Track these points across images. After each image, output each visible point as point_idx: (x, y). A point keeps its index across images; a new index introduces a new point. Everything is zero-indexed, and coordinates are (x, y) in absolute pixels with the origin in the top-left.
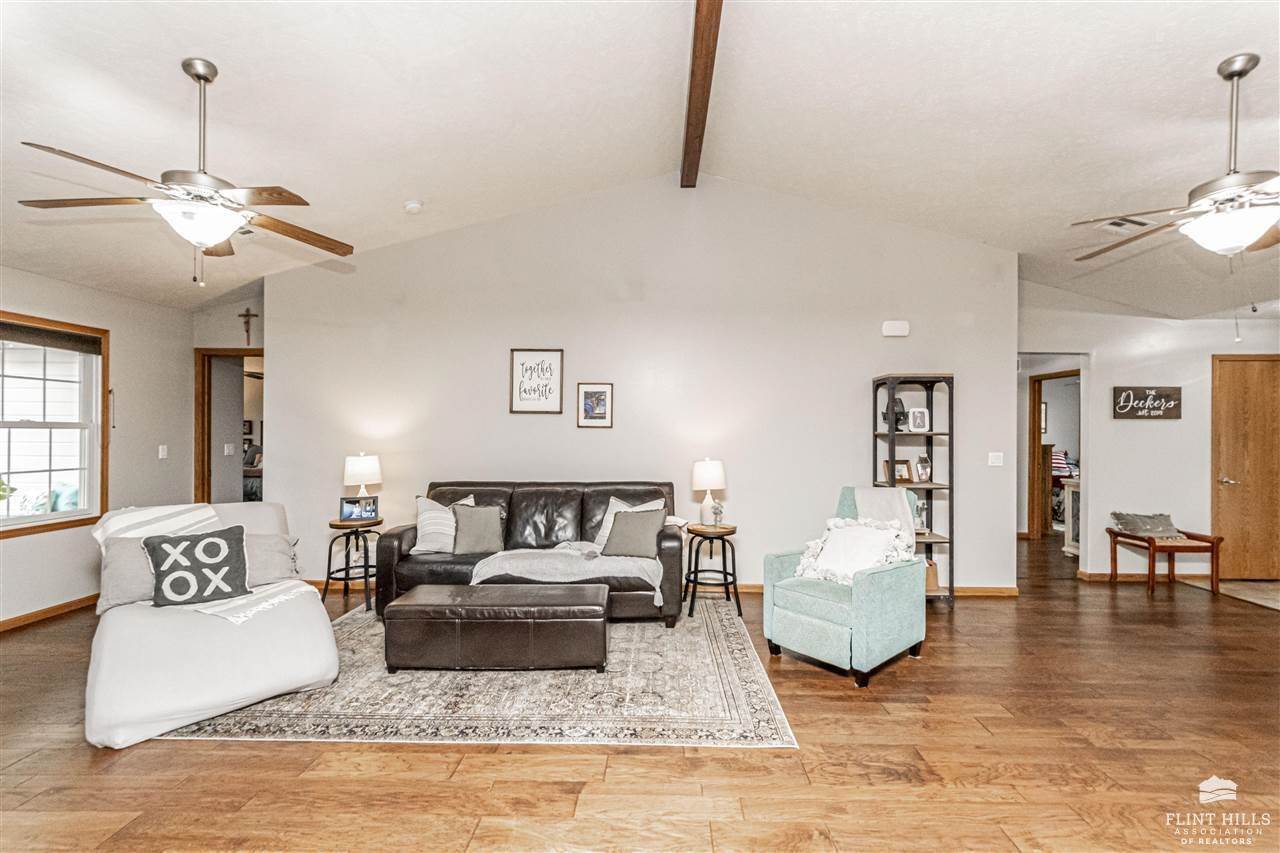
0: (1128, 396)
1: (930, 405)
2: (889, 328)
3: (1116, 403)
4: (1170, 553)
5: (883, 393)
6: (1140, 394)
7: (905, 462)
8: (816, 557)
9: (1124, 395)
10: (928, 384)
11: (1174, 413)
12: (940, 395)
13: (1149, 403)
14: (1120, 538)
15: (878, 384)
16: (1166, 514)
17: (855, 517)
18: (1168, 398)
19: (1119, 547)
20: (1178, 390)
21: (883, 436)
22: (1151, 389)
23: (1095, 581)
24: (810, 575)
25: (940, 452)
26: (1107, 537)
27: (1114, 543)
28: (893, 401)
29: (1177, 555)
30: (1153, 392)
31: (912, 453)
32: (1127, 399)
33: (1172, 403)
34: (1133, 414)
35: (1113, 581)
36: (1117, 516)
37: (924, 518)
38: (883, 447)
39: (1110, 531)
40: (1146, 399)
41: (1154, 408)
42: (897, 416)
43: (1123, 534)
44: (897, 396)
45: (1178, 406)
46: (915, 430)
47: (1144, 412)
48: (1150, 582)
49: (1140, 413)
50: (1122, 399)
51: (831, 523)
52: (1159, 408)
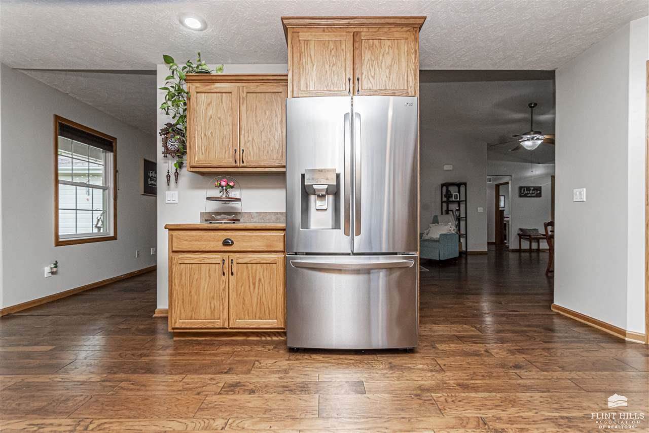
0: (524, 190)
1: (459, 192)
2: (446, 167)
3: (520, 192)
4: (538, 240)
5: (444, 189)
6: (528, 188)
7: (452, 211)
8: (427, 234)
9: (523, 189)
10: (459, 185)
11: (539, 195)
12: (462, 189)
13: (531, 192)
14: (522, 237)
15: (443, 185)
16: (537, 228)
17: (438, 223)
18: (537, 190)
19: (522, 240)
20: (540, 187)
21: (444, 202)
22: (532, 187)
23: (514, 251)
24: (426, 238)
25: (463, 206)
26: (518, 237)
27: (520, 238)
28: (448, 191)
29: (540, 240)
30: (532, 188)
31: (454, 207)
32: (524, 191)
33: (539, 192)
34: (526, 196)
35: (520, 251)
36: (521, 230)
37: (458, 228)
38: (445, 205)
39: (519, 234)
40: (530, 191)
41: (533, 194)
42: (448, 195)
43: (524, 235)
44: (449, 189)
45: (540, 193)
46: (454, 200)
47: (529, 195)
48: (530, 251)
49: (528, 195)
50: (522, 191)
51: (431, 225)
52: (534, 194)
